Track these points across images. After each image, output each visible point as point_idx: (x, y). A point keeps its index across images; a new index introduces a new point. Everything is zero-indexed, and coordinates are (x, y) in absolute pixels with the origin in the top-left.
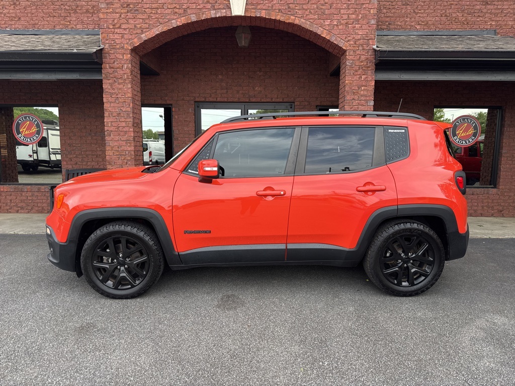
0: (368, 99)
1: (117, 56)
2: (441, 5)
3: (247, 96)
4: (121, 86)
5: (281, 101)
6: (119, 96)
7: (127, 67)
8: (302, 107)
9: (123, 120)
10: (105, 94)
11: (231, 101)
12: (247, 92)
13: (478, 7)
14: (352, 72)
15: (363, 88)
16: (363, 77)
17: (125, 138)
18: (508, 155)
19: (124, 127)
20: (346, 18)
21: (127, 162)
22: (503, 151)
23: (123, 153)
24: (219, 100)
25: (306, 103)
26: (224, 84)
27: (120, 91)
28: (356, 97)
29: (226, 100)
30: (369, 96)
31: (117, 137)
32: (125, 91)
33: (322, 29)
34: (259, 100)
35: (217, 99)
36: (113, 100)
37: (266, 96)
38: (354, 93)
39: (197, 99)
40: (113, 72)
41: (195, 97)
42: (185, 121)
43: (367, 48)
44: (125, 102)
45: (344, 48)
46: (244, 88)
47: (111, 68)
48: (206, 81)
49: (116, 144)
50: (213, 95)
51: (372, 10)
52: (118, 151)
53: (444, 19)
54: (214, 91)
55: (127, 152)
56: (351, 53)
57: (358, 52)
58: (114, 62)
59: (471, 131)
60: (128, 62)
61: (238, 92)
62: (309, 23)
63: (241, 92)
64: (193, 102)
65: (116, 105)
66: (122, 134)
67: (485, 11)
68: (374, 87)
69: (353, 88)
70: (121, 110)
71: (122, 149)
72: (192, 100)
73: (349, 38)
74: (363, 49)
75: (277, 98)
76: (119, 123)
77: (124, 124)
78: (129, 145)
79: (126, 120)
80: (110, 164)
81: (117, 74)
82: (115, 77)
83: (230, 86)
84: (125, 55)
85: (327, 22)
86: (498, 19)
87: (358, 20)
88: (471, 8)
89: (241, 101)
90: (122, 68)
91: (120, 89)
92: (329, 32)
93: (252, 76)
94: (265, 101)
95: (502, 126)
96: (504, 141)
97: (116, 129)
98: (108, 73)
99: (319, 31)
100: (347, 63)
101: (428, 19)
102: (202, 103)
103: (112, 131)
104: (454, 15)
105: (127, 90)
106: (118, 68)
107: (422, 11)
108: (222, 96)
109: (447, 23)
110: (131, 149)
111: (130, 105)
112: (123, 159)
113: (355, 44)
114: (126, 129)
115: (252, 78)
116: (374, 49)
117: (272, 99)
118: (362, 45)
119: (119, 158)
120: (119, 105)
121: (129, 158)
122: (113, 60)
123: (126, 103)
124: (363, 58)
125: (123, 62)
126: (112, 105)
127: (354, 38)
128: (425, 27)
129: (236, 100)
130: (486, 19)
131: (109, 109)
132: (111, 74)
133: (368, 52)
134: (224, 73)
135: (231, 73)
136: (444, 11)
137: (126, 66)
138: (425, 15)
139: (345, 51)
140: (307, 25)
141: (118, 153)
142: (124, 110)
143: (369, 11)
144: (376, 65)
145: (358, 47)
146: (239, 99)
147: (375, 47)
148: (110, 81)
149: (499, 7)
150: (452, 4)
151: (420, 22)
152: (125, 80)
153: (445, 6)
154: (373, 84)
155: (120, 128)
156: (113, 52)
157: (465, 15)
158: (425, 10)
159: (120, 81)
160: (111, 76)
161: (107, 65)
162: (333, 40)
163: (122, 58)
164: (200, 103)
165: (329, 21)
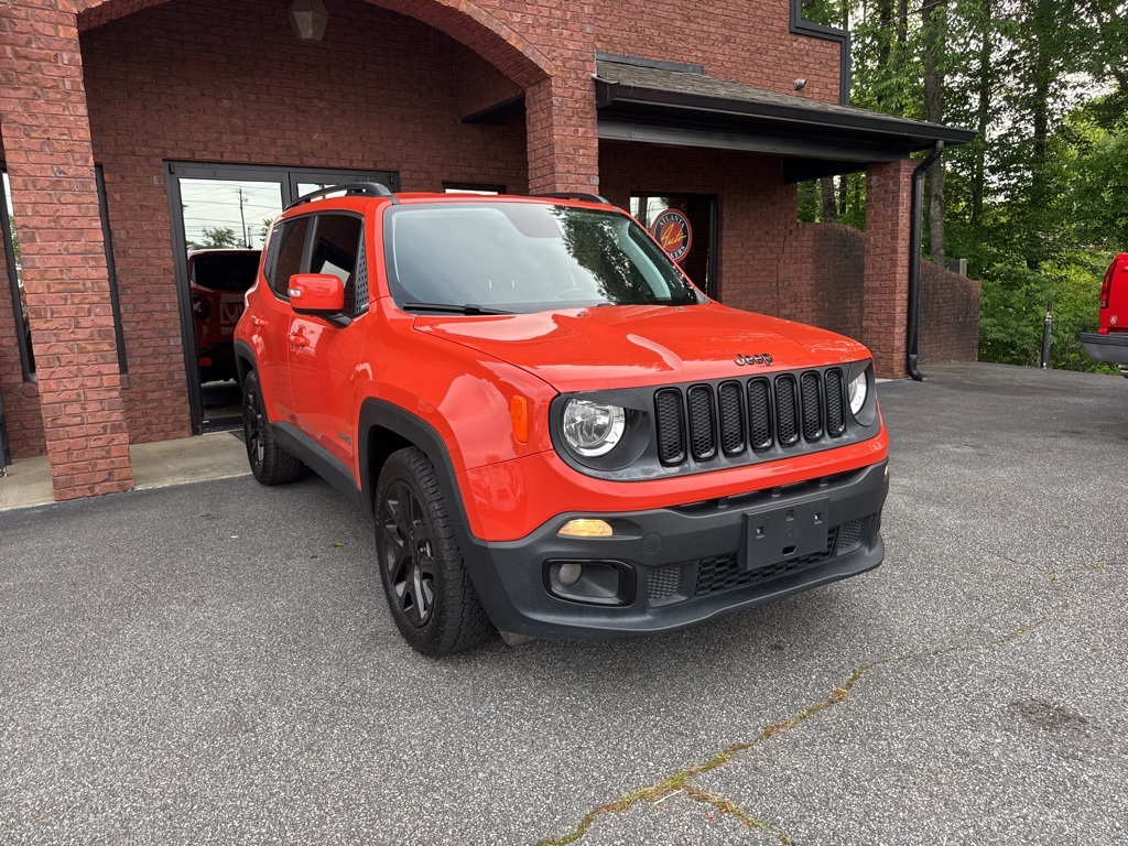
0: (590, 172)
1: (39, 26)
2: (628, 11)
3: (296, 152)
4: (54, 109)
5: (371, 166)
6: (54, 134)
7: (70, 60)
8: (416, 182)
9: (71, 199)
10: (9, 128)
11: (258, 161)
12: (294, 143)
13: (678, 23)
14: (563, 119)
15: (581, 151)
16: (581, 130)
17: (79, 246)
18: (729, 274)
19: (74, 218)
20: (547, 14)
21: (89, 309)
22: (724, 269)
23: (77, 286)
24: (226, 157)
25: (423, 176)
26: (237, 122)
27: (55, 123)
28: (572, 168)
29: (245, 159)
30: (591, 167)
31: (58, 243)
32: (70, 122)
33: (508, 30)
34: (323, 162)
35: (222, 156)
36: (35, 144)
37: (339, 154)
38: (568, 159)
39: (170, 155)
40: (29, 68)
41: (164, 149)
42: (141, 207)
43: (584, 77)
44: (72, 151)
45: (547, 72)
46: (288, 134)
47: (18, 56)
48: (190, 112)
49: (53, 261)
50: (212, 146)
51: (586, 7)
52: (61, 281)
53: (634, 35)
54: (214, 136)
55: (89, 284)
56: (560, 83)
57: (570, 83)
58: (29, 43)
59: (680, 237)
60: (72, 46)
61: (273, 142)
62: (485, 14)
63: (279, 142)
64: (159, 161)
65: (45, 159)
66: (69, 235)
67: (687, 31)
68: (597, 151)
69: (567, 150)
70: (62, 172)
71: (72, 275)
72: (157, 156)
73: (554, 54)
74: (578, 78)
75: (363, 160)
76: (59, 206)
77: (73, 210)
78: (92, 264)
79: (80, 200)
80: (39, 316)
81: (40, 75)
82: (35, 84)
83: (253, 126)
84: (60, 27)
85: (517, 18)
86: (704, 48)
87: (565, 22)
88: (669, 23)
89: (281, 162)
90: (57, 62)
91: (54, 116)
92: (521, 37)
93: (302, 108)
94: (337, 165)
95: (719, 227)
96: (724, 252)
97: (49, 221)
98: (13, 69)
99: (504, 33)
100: (555, 102)
101: (613, 32)
102: (182, 164)
103: (37, 228)
104: (648, 32)
105: (76, 120)
106: (43, 60)
107: (602, 17)
108: (234, 148)
109: (639, 45)
110: (102, 275)
111: (87, 161)
112: (76, 300)
113: (564, 66)
114: (84, 223)
115: (303, 112)
116: (593, 79)
117: (351, 161)
118: (575, 70)
119: (66, 299)
120: (53, 160)
121: (97, 299)
122: (24, 38)
123: (77, 156)
124: (578, 94)
125: (56, 45)
126: (33, 158)
127: (561, 55)
128: (609, 47)
129: (269, 160)
130: (690, 46)
131: (27, 168)
132: (23, 74)
133: (584, 85)
134: (235, 96)
135: (253, 97)
136: (633, 23)
137: (66, 56)
138: (607, 25)
139: (548, 77)
140: (482, 18)
141: (61, 287)
142: (71, 172)
143: (582, 8)
144: (598, 110)
145: (570, 73)
146: (276, 157)
147: (595, 75)
148: (22, 93)
149: (705, 28)
150: (643, 12)
151: (601, 37)
152: (68, 93)
153: (634, 13)
154: (596, 145)
155: (63, 222)
156: (23, 15)
157: (663, 34)
158: (606, 15)
159: (52, 95)
160: (22, 78)
161: (8, 48)
162: (528, 53)
163: (52, 32)
164: (176, 164)
165: (519, 15)
